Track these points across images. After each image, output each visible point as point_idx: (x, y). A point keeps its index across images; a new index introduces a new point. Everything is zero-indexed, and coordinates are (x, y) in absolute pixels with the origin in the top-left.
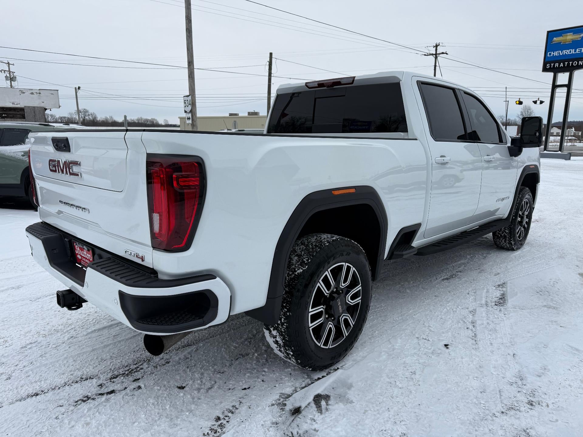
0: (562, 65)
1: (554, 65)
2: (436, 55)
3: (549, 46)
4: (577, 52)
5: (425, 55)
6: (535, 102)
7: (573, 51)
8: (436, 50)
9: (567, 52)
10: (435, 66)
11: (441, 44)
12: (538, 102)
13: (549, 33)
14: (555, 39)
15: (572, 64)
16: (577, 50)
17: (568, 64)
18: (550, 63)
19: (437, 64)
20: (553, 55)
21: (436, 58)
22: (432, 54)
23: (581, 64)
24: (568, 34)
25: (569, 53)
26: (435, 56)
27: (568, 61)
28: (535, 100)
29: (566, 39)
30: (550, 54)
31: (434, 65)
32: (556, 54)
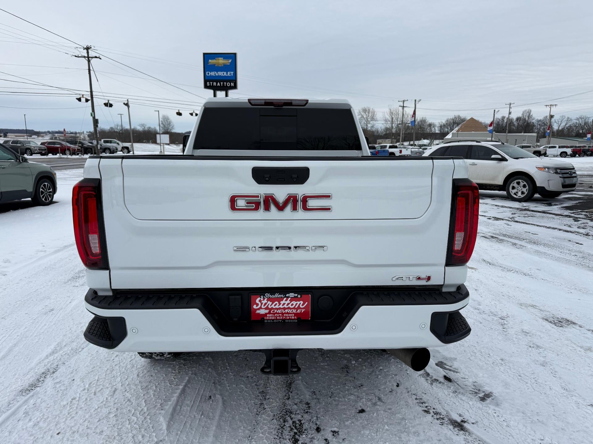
0: (219, 84)
1: (213, 84)
2: (89, 58)
3: (207, 67)
4: (229, 75)
5: (76, 56)
6: (192, 114)
7: (225, 74)
8: (88, 53)
9: (221, 74)
10: (89, 70)
11: (93, 48)
12: (194, 114)
13: (205, 55)
14: (210, 61)
15: (226, 84)
16: (228, 74)
17: (223, 84)
18: (210, 81)
19: (91, 68)
20: (211, 74)
21: (89, 61)
22: (84, 57)
23: (233, 85)
24: (220, 58)
25: (223, 75)
26: (87, 58)
27: (223, 81)
28: (191, 112)
29: (219, 63)
30: (208, 74)
31: (88, 68)
32: (213, 74)
